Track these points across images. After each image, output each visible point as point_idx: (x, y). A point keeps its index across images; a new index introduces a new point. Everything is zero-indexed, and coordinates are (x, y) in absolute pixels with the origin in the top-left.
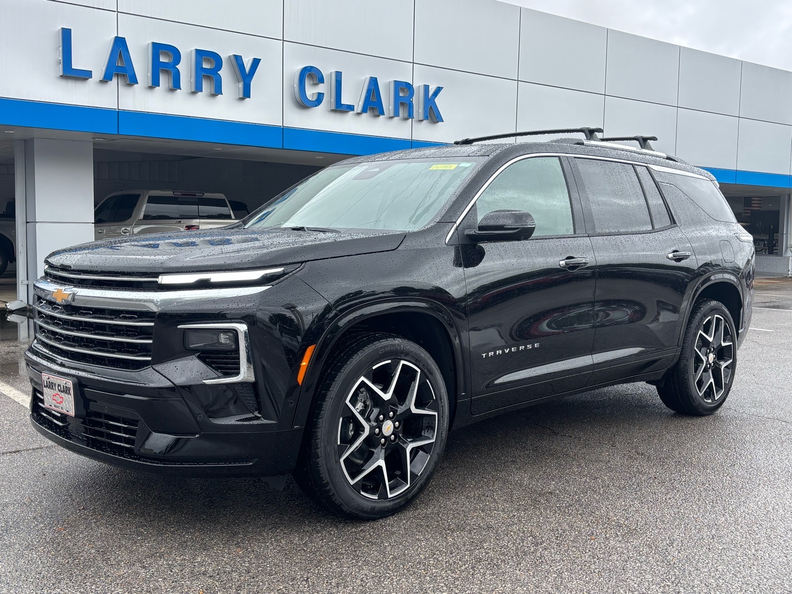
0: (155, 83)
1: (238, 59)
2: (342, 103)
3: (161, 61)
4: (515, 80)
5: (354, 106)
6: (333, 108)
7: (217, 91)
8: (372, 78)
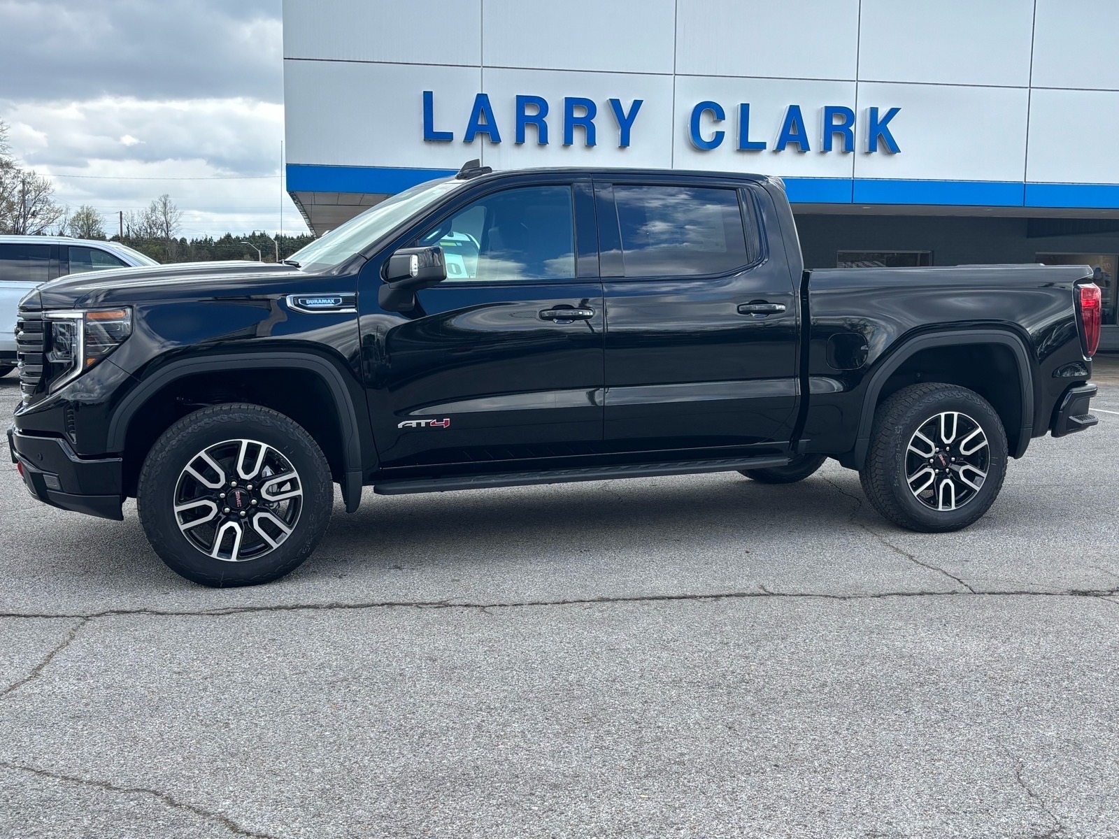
0: (520, 140)
1: (615, 104)
2: (749, 141)
3: (526, 114)
4: (1027, 88)
5: (765, 143)
6: (738, 148)
7: (591, 142)
8: (791, 106)
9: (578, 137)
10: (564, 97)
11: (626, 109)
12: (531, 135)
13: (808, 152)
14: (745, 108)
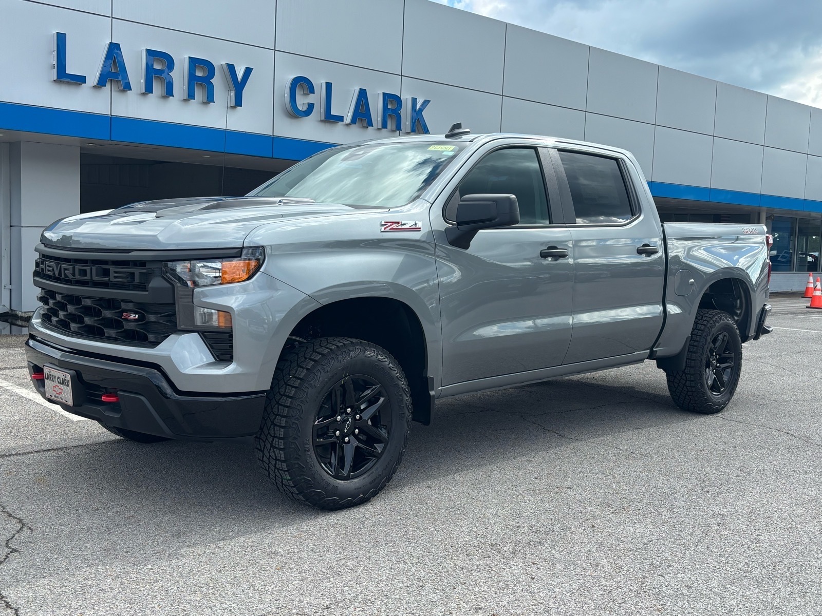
0: (149, 89)
4: (500, 95)
6: (323, 118)
7: (210, 99)
8: (361, 90)
9: (199, 94)
10: (187, 56)
11: (240, 74)
12: (157, 87)
13: (370, 128)
14: (329, 86)
